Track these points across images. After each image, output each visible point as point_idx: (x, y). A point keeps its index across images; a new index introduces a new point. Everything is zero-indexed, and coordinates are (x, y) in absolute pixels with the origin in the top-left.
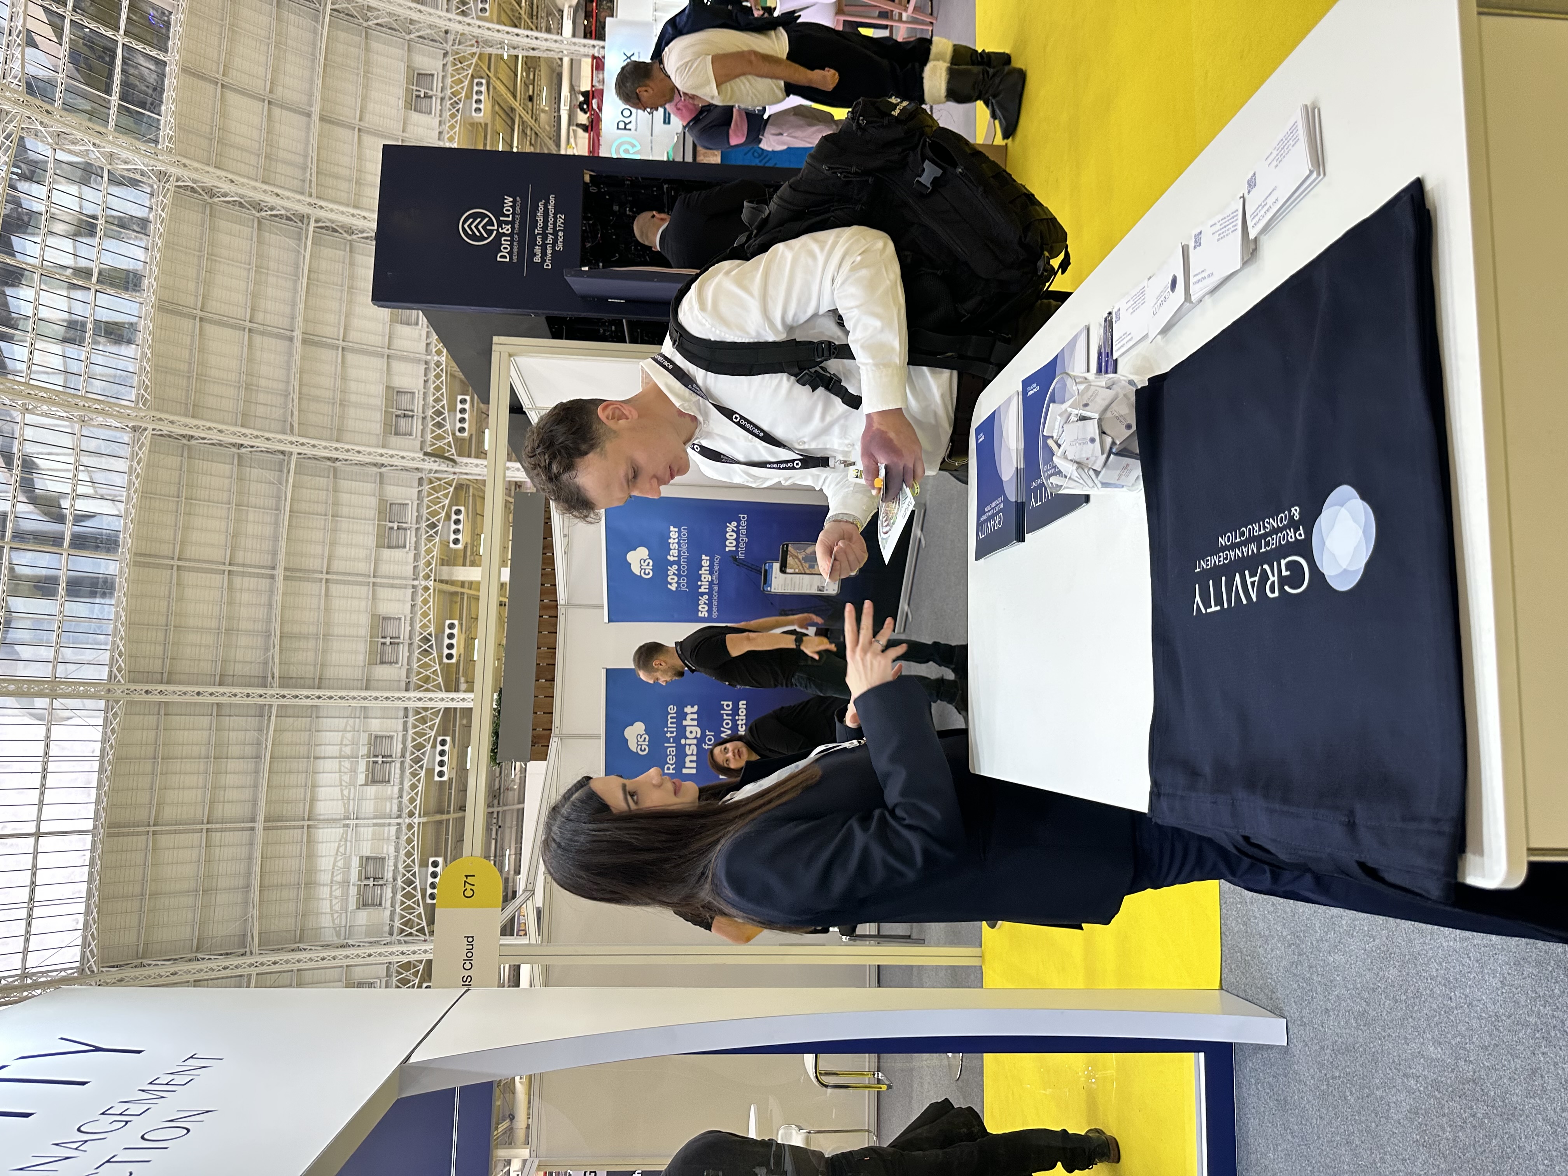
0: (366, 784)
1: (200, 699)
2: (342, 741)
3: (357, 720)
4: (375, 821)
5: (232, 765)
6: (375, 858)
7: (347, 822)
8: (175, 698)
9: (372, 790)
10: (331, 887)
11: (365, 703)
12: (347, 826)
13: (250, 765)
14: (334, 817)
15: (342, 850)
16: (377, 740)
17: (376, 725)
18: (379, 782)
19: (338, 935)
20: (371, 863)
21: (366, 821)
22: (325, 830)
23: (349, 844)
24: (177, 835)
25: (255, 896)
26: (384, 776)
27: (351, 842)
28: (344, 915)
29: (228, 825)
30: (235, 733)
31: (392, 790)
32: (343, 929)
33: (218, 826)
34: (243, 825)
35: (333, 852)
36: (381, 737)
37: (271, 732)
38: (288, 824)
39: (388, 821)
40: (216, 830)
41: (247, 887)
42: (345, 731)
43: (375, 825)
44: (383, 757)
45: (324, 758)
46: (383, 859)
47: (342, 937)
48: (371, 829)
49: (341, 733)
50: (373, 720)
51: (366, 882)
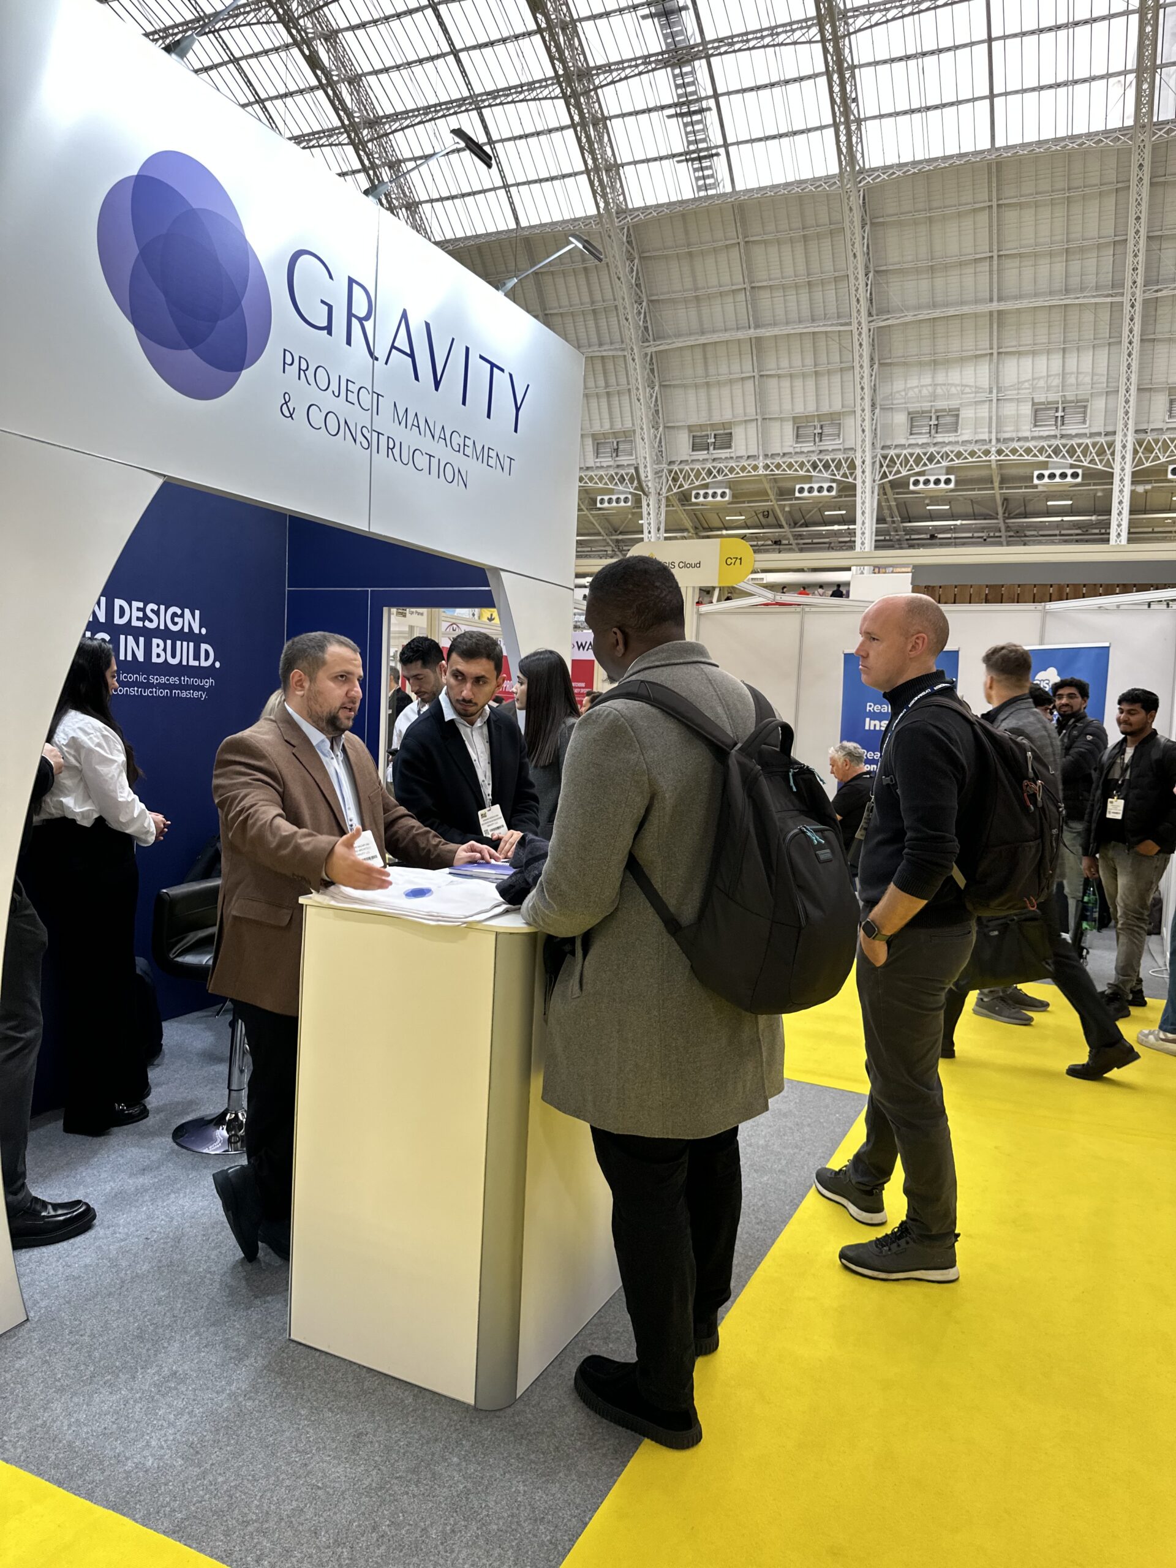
0: (1034, 404)
1: (1132, 220)
2: (1081, 373)
3: (1105, 385)
4: (994, 418)
5: (1059, 268)
6: (957, 423)
7: (995, 391)
8: (1133, 195)
9: (1027, 409)
10: (931, 385)
11: (1122, 391)
12: (991, 392)
13: (1058, 284)
14: (1001, 378)
15: (967, 390)
16: (1082, 407)
17: (1098, 405)
18: (1036, 416)
19: (884, 399)
20: (953, 419)
21: (994, 410)
22: (987, 371)
23: (973, 395)
24: (987, 229)
25: (925, 314)
26: (1042, 420)
27: (975, 397)
28: (903, 401)
29: (995, 276)
30: (1095, 264)
31: (1026, 430)
32: (890, 402)
33: (995, 267)
34: (995, 290)
35: (964, 382)
36: (1085, 413)
37: (1093, 300)
38: (995, 333)
39: (994, 431)
40: (991, 266)
41: (935, 306)
42: (1093, 374)
43: (990, 418)
44: (1062, 417)
45: (1064, 357)
46: (956, 431)
47: (882, 403)
48: (987, 415)
49: (1090, 371)
50: (1104, 401)
51: (934, 418)
